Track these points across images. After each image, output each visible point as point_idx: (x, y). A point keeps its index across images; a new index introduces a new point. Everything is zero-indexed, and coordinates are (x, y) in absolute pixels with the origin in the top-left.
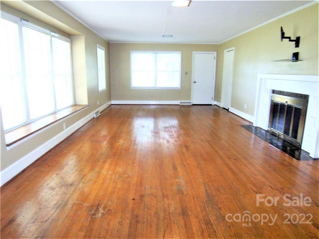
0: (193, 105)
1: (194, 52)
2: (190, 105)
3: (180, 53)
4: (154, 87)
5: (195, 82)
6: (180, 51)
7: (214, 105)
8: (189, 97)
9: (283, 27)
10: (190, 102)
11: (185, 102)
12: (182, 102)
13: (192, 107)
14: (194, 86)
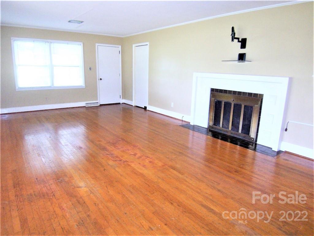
0: (101, 105)
1: (97, 44)
2: (98, 105)
3: (80, 45)
4: (50, 87)
5: (101, 79)
6: (81, 42)
7: (123, 103)
8: (95, 96)
9: (234, 27)
10: (98, 103)
11: (92, 102)
12: (88, 103)
13: (99, 107)
14: (100, 84)
